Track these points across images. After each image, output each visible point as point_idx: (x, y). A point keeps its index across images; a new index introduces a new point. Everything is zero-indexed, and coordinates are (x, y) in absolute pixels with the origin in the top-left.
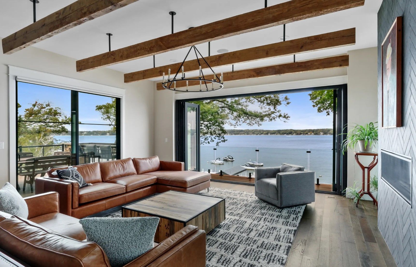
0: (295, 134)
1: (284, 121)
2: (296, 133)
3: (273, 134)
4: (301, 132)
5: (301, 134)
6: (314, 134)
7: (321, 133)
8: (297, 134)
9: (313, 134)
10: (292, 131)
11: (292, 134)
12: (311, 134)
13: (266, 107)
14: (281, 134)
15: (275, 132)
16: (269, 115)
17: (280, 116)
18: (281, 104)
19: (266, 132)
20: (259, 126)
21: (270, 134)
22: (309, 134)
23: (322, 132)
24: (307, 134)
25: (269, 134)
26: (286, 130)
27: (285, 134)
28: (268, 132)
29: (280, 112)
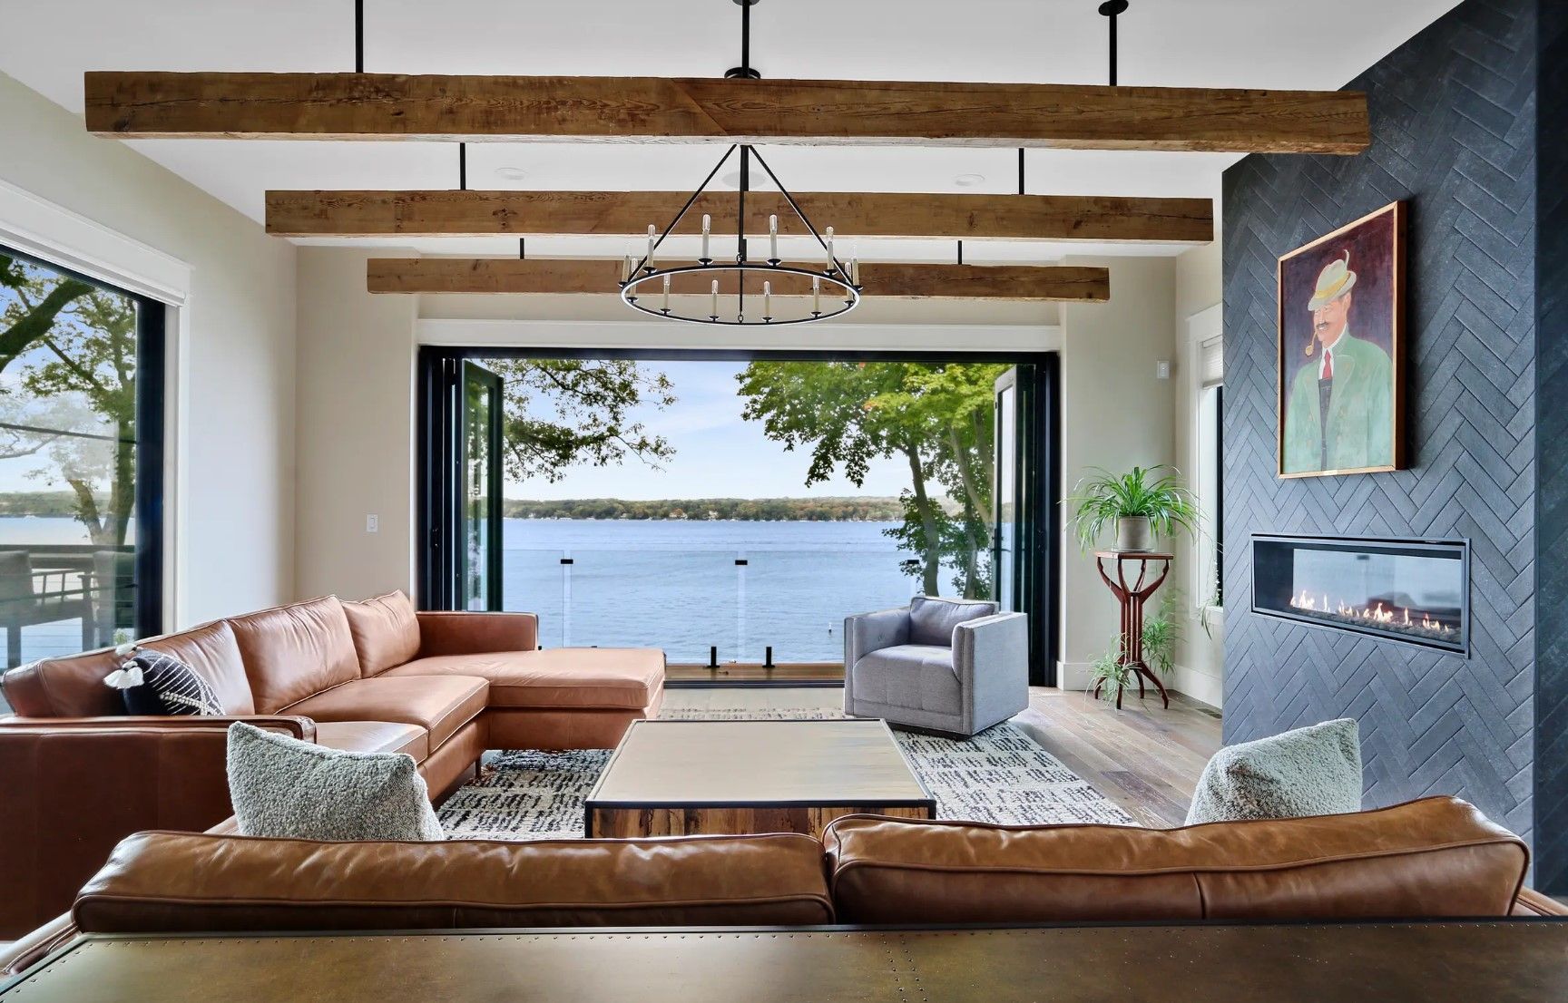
0: (625, 515)
1: (653, 463)
2: (628, 512)
3: (545, 516)
4: (646, 510)
5: (645, 516)
6: (690, 518)
7: (711, 513)
8: (634, 517)
9: (685, 515)
10: (616, 505)
11: (616, 518)
12: (678, 518)
13: (579, 408)
14: (575, 516)
15: (554, 507)
16: (600, 439)
17: (643, 445)
18: (637, 402)
19: (520, 509)
20: (552, 481)
21: (536, 517)
22: (673, 515)
23: (714, 510)
24: (666, 516)
25: (532, 515)
26: (594, 501)
27: (590, 515)
28: (529, 506)
29: (642, 432)
